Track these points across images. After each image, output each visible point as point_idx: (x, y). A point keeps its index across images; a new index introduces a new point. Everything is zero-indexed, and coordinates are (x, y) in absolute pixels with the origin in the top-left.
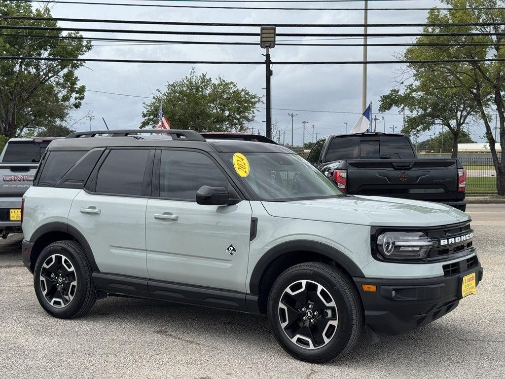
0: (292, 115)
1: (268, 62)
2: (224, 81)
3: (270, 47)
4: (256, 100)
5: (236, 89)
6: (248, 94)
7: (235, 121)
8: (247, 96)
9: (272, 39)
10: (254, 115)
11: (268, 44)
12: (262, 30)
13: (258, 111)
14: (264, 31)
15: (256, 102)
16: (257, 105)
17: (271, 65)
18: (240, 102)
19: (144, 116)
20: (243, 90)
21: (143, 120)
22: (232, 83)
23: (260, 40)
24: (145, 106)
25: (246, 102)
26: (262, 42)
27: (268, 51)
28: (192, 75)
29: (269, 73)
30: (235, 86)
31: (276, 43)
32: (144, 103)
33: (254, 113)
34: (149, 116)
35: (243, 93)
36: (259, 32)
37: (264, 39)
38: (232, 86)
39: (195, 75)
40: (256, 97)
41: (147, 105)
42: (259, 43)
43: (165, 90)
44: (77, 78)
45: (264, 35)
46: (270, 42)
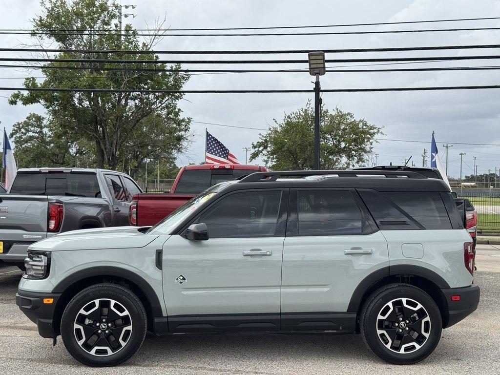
0: (447, 146)
1: (317, 90)
2: (341, 112)
3: (319, 74)
4: (375, 131)
5: (353, 120)
6: (365, 125)
7: (353, 152)
8: (364, 127)
9: (322, 66)
10: (372, 146)
11: (317, 71)
12: (309, 56)
13: (377, 142)
14: (312, 58)
15: (374, 133)
16: (376, 136)
17: (321, 93)
18: (356, 134)
19: (254, 147)
20: (360, 121)
21: (253, 151)
22: (349, 114)
23: (308, 67)
24: (261, 137)
25: (364, 132)
26: (310, 68)
27: (318, 78)
28: (308, 106)
29: (318, 101)
30: (351, 116)
31: (326, 69)
32: (260, 134)
33: (371, 145)
34: (259, 148)
35: (361, 125)
36: (307, 59)
37: (313, 66)
38: (349, 117)
40: (375, 128)
41: (263, 136)
42: (308, 70)
43: (282, 121)
44: (179, 110)
45: (312, 62)
46: (319, 69)
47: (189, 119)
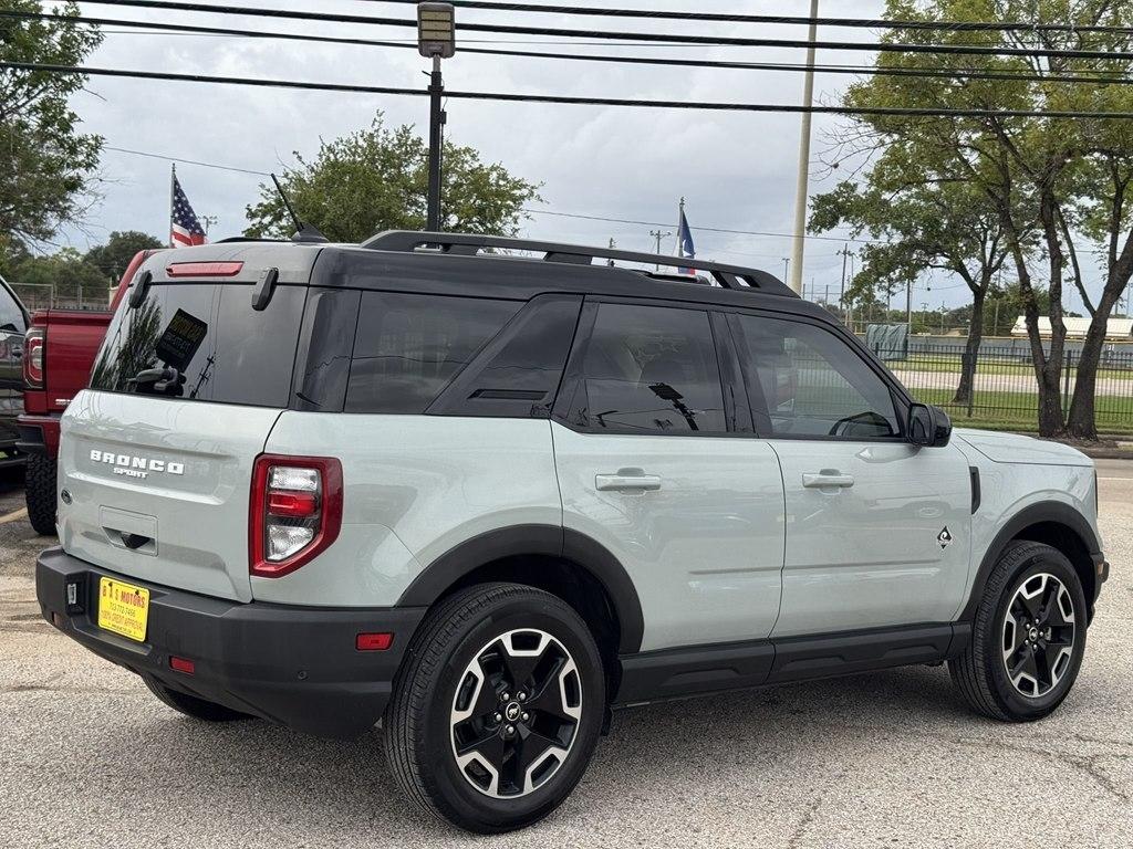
0: (658, 235)
1: (436, 91)
2: (449, 145)
3: (441, 55)
4: (525, 192)
5: (476, 165)
6: (504, 176)
8: (502, 183)
9: (447, 36)
10: (517, 227)
11: (436, 47)
12: (420, 11)
13: (528, 217)
14: (425, 15)
15: (522, 198)
16: (526, 204)
17: (443, 99)
18: (483, 197)
19: (252, 215)
20: (493, 169)
21: (248, 224)
22: (468, 150)
23: (417, 37)
24: (265, 192)
25: (501, 194)
26: (421, 40)
27: (437, 65)
28: (376, 127)
29: (438, 118)
30: (473, 157)
31: (457, 45)
32: (263, 186)
33: (516, 222)
34: (263, 216)
35: (494, 176)
36: (415, 18)
37: (426, 35)
38: (468, 158)
39: (384, 127)
40: (525, 186)
41: (268, 190)
42: (417, 43)
43: (313, 157)
44: (73, 116)
45: (426, 25)
46: (441, 44)
47: (96, 139)
